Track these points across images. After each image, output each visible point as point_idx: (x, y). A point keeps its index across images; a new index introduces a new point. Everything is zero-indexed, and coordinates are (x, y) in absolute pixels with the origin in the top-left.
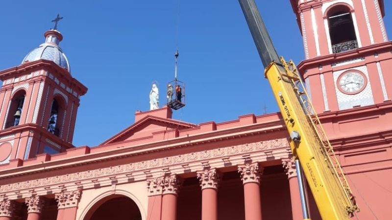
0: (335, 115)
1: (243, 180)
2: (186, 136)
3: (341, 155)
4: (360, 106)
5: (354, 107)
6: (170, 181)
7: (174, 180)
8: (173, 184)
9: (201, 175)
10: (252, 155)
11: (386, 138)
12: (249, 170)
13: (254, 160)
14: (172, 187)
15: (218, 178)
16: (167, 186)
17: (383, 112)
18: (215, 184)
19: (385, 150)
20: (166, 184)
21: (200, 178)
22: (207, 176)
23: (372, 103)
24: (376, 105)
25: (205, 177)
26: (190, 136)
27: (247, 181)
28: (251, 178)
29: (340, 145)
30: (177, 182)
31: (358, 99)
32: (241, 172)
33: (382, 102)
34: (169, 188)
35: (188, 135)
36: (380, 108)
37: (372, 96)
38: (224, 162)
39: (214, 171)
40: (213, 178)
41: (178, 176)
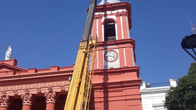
0: (101, 71)
1: (46, 101)
2: (18, 75)
3: (101, 92)
4: (113, 68)
5: (110, 68)
6: (5, 99)
7: (8, 99)
8: (7, 101)
9: (24, 97)
10: (53, 88)
11: (123, 85)
12: (51, 96)
13: (54, 90)
14: (6, 103)
15: (33, 100)
16: (3, 102)
17: (123, 72)
18: (31, 103)
19: (122, 91)
20: (2, 101)
21: (23, 99)
22: (27, 98)
23: (119, 67)
24: (120, 68)
25: (26, 98)
26: (20, 75)
27: (48, 102)
28: (51, 100)
29: (101, 87)
30: (9, 100)
31: (113, 64)
32: (46, 97)
33: (124, 67)
34: (4, 103)
35: (19, 74)
36: (122, 69)
37: (119, 64)
38: (38, 91)
39: (31, 95)
40: (30, 99)
41: (10, 97)
